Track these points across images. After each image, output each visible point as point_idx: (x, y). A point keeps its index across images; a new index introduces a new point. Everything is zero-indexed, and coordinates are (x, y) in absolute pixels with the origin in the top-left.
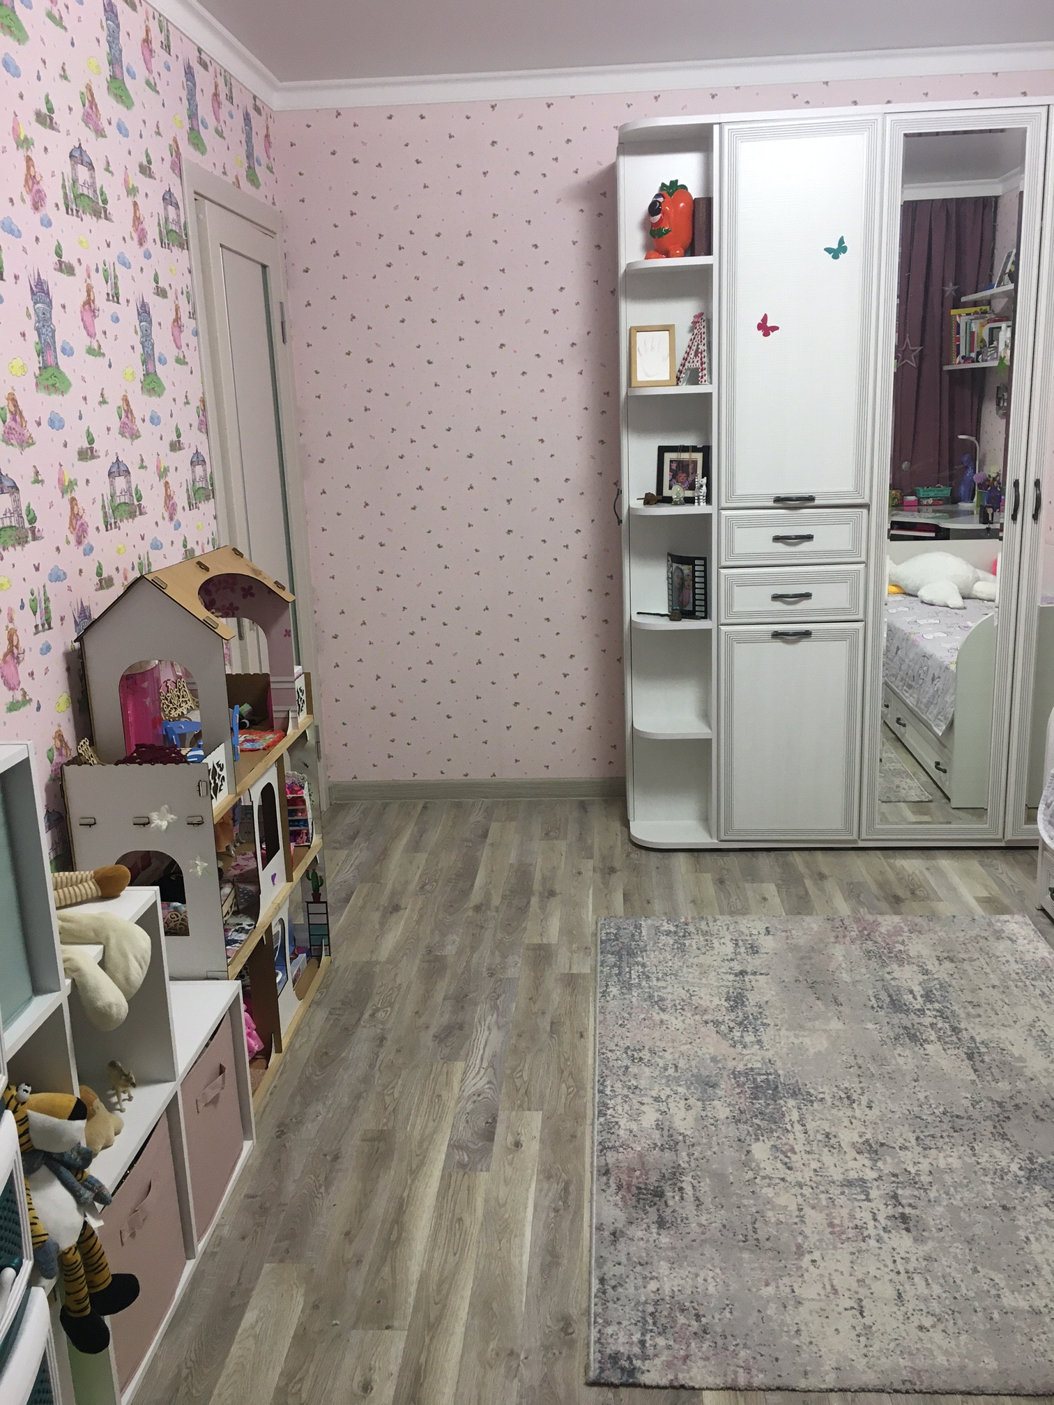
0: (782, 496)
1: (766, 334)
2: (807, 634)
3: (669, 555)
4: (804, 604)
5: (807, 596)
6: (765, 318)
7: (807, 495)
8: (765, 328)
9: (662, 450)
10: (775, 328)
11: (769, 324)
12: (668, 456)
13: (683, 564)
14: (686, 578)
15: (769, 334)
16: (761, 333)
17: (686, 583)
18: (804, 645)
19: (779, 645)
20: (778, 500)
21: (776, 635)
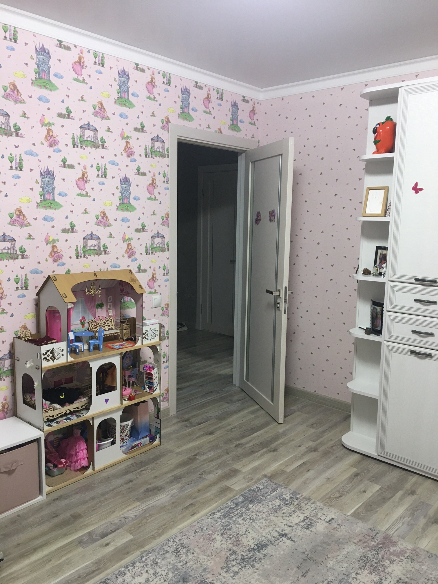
0: (420, 278)
1: (417, 192)
2: (429, 356)
3: (371, 300)
4: (430, 339)
5: (432, 335)
6: (416, 184)
7: (432, 279)
8: (416, 189)
9: (378, 248)
10: (421, 189)
11: (418, 187)
12: (380, 251)
13: (377, 306)
14: (378, 313)
15: (418, 192)
16: (414, 191)
17: (378, 316)
18: (427, 361)
19: (414, 358)
20: (416, 280)
21: (412, 352)
